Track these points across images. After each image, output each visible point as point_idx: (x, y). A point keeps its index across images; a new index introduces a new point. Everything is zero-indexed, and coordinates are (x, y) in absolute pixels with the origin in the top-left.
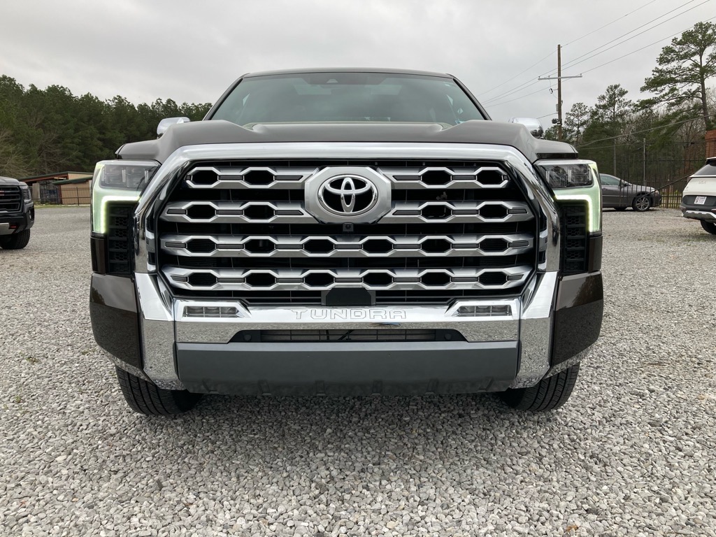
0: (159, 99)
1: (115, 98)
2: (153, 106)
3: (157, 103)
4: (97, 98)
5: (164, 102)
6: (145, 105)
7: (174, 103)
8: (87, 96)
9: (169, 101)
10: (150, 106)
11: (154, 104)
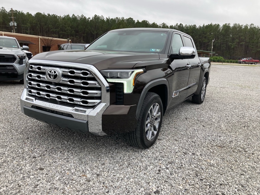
0: (177, 24)
1: (162, 24)
2: (175, 26)
3: (176, 25)
4: (156, 24)
5: (179, 25)
6: (172, 26)
7: (182, 25)
8: (153, 23)
9: (180, 24)
10: (174, 26)
11: (175, 25)
